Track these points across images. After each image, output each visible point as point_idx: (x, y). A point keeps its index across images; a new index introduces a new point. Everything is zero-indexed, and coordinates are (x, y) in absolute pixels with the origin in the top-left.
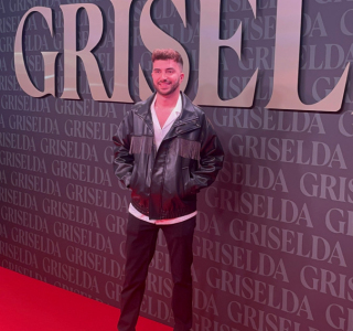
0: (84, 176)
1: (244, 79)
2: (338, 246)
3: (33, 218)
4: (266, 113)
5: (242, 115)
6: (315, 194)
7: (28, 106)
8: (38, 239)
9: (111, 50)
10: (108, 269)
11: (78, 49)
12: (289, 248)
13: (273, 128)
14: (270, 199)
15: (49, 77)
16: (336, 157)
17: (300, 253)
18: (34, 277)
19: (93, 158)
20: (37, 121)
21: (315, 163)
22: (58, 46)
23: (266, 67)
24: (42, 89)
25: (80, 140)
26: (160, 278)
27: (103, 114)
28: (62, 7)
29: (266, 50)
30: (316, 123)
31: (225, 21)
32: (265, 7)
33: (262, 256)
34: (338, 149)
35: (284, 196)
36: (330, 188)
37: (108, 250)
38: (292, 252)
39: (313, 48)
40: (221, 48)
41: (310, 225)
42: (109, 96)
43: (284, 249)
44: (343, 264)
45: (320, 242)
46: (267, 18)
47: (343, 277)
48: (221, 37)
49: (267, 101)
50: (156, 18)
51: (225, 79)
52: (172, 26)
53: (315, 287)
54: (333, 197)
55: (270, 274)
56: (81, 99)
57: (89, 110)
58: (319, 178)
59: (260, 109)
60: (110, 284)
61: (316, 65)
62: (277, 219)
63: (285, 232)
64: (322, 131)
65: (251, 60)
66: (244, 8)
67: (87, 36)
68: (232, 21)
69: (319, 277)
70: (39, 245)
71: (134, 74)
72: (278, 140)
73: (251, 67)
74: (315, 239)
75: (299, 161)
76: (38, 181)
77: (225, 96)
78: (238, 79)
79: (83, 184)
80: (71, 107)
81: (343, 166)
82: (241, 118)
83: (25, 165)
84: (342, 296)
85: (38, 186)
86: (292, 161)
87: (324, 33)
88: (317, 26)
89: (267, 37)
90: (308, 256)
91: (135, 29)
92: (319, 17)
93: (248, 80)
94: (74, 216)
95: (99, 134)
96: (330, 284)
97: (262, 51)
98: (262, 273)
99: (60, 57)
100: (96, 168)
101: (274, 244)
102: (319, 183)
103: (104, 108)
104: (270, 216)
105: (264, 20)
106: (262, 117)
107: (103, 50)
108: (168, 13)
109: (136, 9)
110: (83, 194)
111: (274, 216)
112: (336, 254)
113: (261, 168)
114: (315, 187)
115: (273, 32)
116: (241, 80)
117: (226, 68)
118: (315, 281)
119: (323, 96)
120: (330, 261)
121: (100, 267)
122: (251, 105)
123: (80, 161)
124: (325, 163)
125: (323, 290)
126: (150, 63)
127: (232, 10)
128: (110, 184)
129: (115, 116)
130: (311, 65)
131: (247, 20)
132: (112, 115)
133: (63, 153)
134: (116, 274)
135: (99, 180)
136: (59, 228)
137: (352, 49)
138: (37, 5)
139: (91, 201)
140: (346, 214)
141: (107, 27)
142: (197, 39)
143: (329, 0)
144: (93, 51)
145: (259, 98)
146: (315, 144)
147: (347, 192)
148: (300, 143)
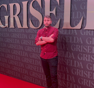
0: (16, 48)
1: (56, 21)
2: (81, 63)
3: (3, 59)
4: (62, 30)
6: (75, 50)
7: (1, 30)
8: (5, 64)
9: (22, 15)
10: (23, 71)
11: (14, 15)
13: (64, 34)
14: (64, 52)
16: (80, 40)
17: (71, 65)
18: (3, 74)
19: (18, 43)
20: (3, 34)
22: (9, 14)
23: (62, 18)
24: (4, 25)
25: (15, 38)
26: (36, 73)
30: (75, 32)
31: (51, 7)
32: (61, 3)
33: (62, 66)
34: (80, 38)
35: (67, 51)
36: (79, 48)
37: (23, 66)
38: (69, 65)
39: (74, 13)
40: (50, 13)
41: (74, 58)
42: (22, 27)
43: (67, 64)
44: (82, 67)
46: (62, 6)
47: (82, 71)
48: (50, 11)
49: (62, 27)
50: (34, 6)
52: (38, 8)
53: (75, 74)
54: (80, 51)
55: (64, 71)
56: (15, 28)
57: (17, 31)
59: (60, 29)
60: (23, 75)
62: (65, 57)
63: (67, 60)
64: (76, 34)
65: (58, 17)
66: (56, 3)
67: (16, 12)
68: (53, 7)
69: (76, 71)
70: (5, 66)
71: (28, 21)
73: (58, 18)
74: (75, 61)
75: (71, 42)
76: (4, 49)
79: (16, 50)
80: (12, 30)
81: (82, 43)
83: (1, 45)
84: (82, 76)
85: (4, 51)
86: (69, 42)
87: (76, 9)
88: (75, 7)
89: (62, 10)
90: (73, 66)
91: (28, 9)
92: (75, 5)
93: (57, 22)
94: (13, 58)
95: (20, 37)
96: (79, 73)
97: (61, 14)
98: (62, 71)
99: (9, 17)
100: (19, 45)
101: (65, 63)
102: (76, 47)
103: (21, 30)
105: (61, 6)
107: (20, 15)
108: (37, 5)
109: (29, 4)
110: (16, 52)
112: (80, 65)
113: (61, 44)
115: (63, 9)
116: (56, 22)
117: (52, 19)
119: (76, 25)
120: (79, 67)
121: (21, 71)
122: (58, 28)
123: (15, 44)
124: (77, 42)
126: (32, 18)
127: (53, 4)
128: (23, 50)
129: (24, 32)
130: (73, 17)
131: (57, 6)
132: (23, 32)
133: (10, 42)
134: (25, 73)
135: (20, 48)
136: (10, 61)
137: (84, 13)
138: (3, 4)
139: (18, 54)
140: (83, 55)
141: (21, 9)
142: (44, 12)
143: (78, 0)
144: (17, 15)
145: (60, 26)
146: (75, 37)
147: (83, 49)
148: (71, 37)
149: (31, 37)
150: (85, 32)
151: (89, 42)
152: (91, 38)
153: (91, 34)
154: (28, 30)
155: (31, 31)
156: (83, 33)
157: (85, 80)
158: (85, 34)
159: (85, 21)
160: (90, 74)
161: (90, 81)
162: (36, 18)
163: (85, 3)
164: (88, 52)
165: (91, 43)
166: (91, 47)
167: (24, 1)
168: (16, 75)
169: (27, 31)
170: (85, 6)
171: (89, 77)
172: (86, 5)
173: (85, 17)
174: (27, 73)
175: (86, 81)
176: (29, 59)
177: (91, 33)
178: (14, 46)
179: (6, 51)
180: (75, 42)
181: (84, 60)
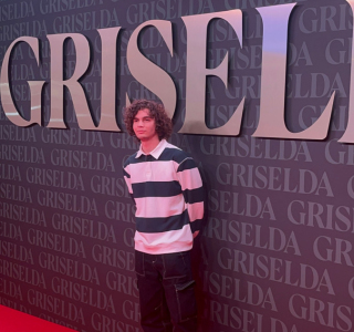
0: (71, 205)
1: (231, 107)
2: (326, 273)
3: (18, 249)
4: (253, 141)
5: (229, 142)
6: (303, 222)
7: (14, 135)
8: (24, 271)
9: (98, 80)
10: (95, 300)
11: (65, 78)
12: (277, 276)
13: (260, 157)
14: (258, 228)
15: (36, 107)
16: (323, 185)
17: (288, 282)
18: (18, 309)
19: (80, 187)
20: (22, 150)
21: (302, 191)
22: (44, 75)
23: (253, 96)
24: (28, 118)
25: (66, 169)
27: (90, 142)
28: (48, 36)
29: (252, 79)
30: (302, 150)
31: (212, 51)
32: (252, 37)
33: (250, 285)
34: (325, 176)
35: (272, 224)
36: (317, 216)
37: (95, 281)
38: (280, 280)
39: (299, 77)
40: (208, 77)
41: (298, 253)
42: (96, 125)
43: (272, 278)
44: (331, 291)
45: (308, 270)
46: (253, 48)
47: (331, 305)
48: (208, 67)
49: (254, 130)
50: (142, 47)
51: (212, 108)
52: (159, 56)
53: (304, 316)
54: (321, 225)
55: (259, 303)
56: (68, 128)
57: (75, 139)
58: (307, 206)
59: (247, 137)
60: (96, 316)
61: (302, 94)
62: (265, 247)
63: (273, 260)
64: (309, 159)
65: (238, 89)
66: (231, 38)
67: (74, 66)
68: (218, 51)
69: (308, 306)
70: (23, 276)
71: (121, 103)
72: (265, 168)
73: (238, 95)
74: (303, 267)
75: (287, 189)
76: (24, 211)
77: (212, 124)
78: (225, 107)
79: (69, 213)
80: (57, 135)
81: (330, 194)
82: (229, 146)
83: (10, 194)
84: (331, 324)
85: (24, 217)
86: (279, 189)
87: (309, 63)
88: (303, 55)
89: (253, 66)
90: (296, 284)
91: (122, 58)
92: (304, 47)
93: (235, 109)
94: (60, 246)
95: (85, 163)
96: (319, 313)
97: (249, 80)
98: (250, 302)
99: (46, 88)
100: (83, 198)
101: (262, 273)
102: (306, 211)
103: (91, 137)
104: (258, 245)
105: (250, 49)
106: (249, 145)
107: (90, 80)
108: (155, 43)
109: (123, 39)
110: (69, 224)
111: (262, 245)
112: (324, 282)
113: (249, 197)
114: (303, 215)
115: (259, 61)
116: (228, 109)
117: (212, 97)
118: (304, 310)
119: (309, 124)
120: (318, 290)
121: (87, 298)
122: (237, 133)
123: (66, 191)
124: (312, 191)
125: (312, 319)
126: (137, 91)
127: (218, 40)
128: (97, 214)
129: (102, 145)
130: (297, 94)
131: (233, 49)
132: (99, 143)
133: (49, 182)
134: (102, 305)
135: (86, 209)
136: (45, 259)
137: (338, 78)
138: (24, 34)
139: (77, 230)
140: (334, 242)
141: (95, 56)
142: (184, 69)
143: (314, 29)
144: (79, 81)
145: (245, 126)
146: (302, 172)
147: (335, 219)
148: (287, 171)
150: (342, 154)
154: (121, 137)
156: (336, 157)
158: (342, 161)
159: (342, 108)
162: (150, 93)
163: (342, 41)
167: (106, 26)
168: (66, 312)
169: (116, 144)
170: (342, 53)
172: (347, 48)
173: (344, 95)
174: (113, 307)
176: (121, 254)
178: (64, 200)
179: (30, 218)
181: (338, 261)
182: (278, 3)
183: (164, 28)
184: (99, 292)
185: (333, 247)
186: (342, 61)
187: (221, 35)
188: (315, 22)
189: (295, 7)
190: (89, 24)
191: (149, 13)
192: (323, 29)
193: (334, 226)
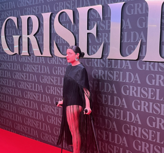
0: (31, 88)
1: (98, 46)
2: (137, 116)
3: (10, 106)
4: (107, 60)
6: (128, 94)
7: (7, 58)
8: (12, 115)
9: (42, 35)
10: (42, 127)
11: (28, 34)
12: (117, 117)
13: (110, 67)
14: (109, 96)
15: (16, 46)
16: (136, 78)
17: (122, 119)
18: (10, 131)
19: (35, 80)
20: (11, 65)
22: (20, 33)
23: (107, 42)
24: (13, 51)
25: (29, 73)
27: (39, 61)
28: (21, 17)
29: (107, 34)
30: (127, 64)
31: (90, 22)
32: (106, 16)
33: (106, 120)
34: (137, 75)
35: (115, 95)
36: (134, 92)
37: (42, 119)
38: (119, 118)
39: (126, 33)
40: (88, 33)
41: (126, 107)
42: (42, 54)
43: (115, 117)
44: (140, 123)
45: (130, 114)
46: (107, 21)
47: (140, 129)
48: (88, 29)
49: (107, 56)
50: (61, 21)
51: (90, 47)
52: (68, 24)
53: (128, 133)
54: (135, 95)
55: (110, 128)
56: (30, 55)
58: (129, 87)
59: (104, 59)
60: (43, 134)
61: (127, 41)
63: (116, 110)
64: (130, 68)
65: (101, 39)
66: (97, 17)
67: (32, 29)
68: (92, 22)
69: (130, 129)
70: (12, 117)
71: (52, 44)
72: (112, 72)
73: (101, 42)
74: (128, 113)
75: (121, 80)
76: (12, 90)
77: (90, 54)
78: (95, 46)
79: (31, 91)
80: (26, 58)
81: (139, 82)
82: (97, 62)
83: (6, 83)
84: (139, 136)
85: (12, 93)
86: (118, 80)
87: (130, 27)
88: (127, 24)
89: (107, 29)
90: (125, 120)
91: (52, 26)
92: (128, 21)
93: (99, 47)
94: (27, 105)
95: (38, 70)
96: (134, 131)
97: (105, 35)
98: (106, 127)
99: (20, 38)
100: (36, 85)
101: (112, 116)
102: (129, 89)
103: (39, 59)
104: (109, 104)
105: (105, 22)
106: (105, 62)
107: (39, 34)
108: (66, 19)
109: (52, 18)
110: (31, 96)
111: (111, 104)
112: (137, 119)
113: (106, 84)
114: (128, 91)
115: (109, 27)
117: (90, 42)
119: (130, 53)
120: (134, 122)
121: (39, 126)
122: (100, 57)
123: (30, 82)
124: (132, 81)
125: (132, 134)
126: (59, 40)
127: (92, 18)
128: (42, 91)
130: (125, 41)
131: (98, 22)
132: (43, 62)
133: (22, 78)
134: (45, 129)
135: (38, 89)
136: (21, 110)
137: (142, 34)
138: (11, 16)
139: (34, 98)
140: (141, 102)
141: (41, 25)
142: (78, 30)
143: (132, 13)
144: (34, 35)
145: (104, 54)
146: (128, 73)
147: (141, 93)
148: (121, 73)
149: (57, 71)
150: (144, 66)
151: (151, 82)
152: (153, 75)
153: (154, 68)
154: (52, 59)
155: (56, 60)
157: (143, 143)
158: (144, 69)
159: (144, 46)
160: (153, 133)
161: (152, 145)
162: (64, 40)
163: (144, 18)
164: (150, 98)
165: (153, 84)
166: (154, 89)
167: (45, 12)
168: (30, 132)
169: (50, 62)
170: (144, 23)
171: (150, 139)
172: (146, 21)
173: (145, 41)
175: (145, 146)
176: (53, 108)
177: (154, 66)
178: (29, 85)
179: (15, 93)
180: (127, 81)
181: (142, 110)
182: (117, 2)
183: (69, 13)
184: (44, 124)
185: (140, 104)
186: (144, 26)
187: (93, 16)
188: (132, 10)
189: (124, 4)
190: (38, 11)
191: (63, 6)
192: (136, 13)
193: (140, 96)
